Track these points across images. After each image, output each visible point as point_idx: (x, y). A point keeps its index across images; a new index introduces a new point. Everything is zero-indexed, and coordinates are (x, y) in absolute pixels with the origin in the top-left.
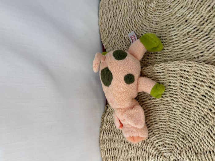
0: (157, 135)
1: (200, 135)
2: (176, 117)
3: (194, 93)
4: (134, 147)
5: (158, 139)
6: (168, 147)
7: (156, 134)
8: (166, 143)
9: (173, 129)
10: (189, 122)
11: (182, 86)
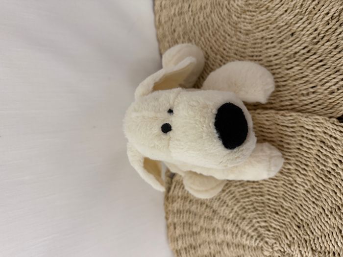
0: (259, 212)
1: (326, 229)
2: (295, 195)
3: (337, 171)
4: (220, 217)
5: (260, 218)
6: (273, 232)
7: (257, 210)
8: (271, 226)
9: (287, 210)
10: (314, 208)
11: (321, 156)
